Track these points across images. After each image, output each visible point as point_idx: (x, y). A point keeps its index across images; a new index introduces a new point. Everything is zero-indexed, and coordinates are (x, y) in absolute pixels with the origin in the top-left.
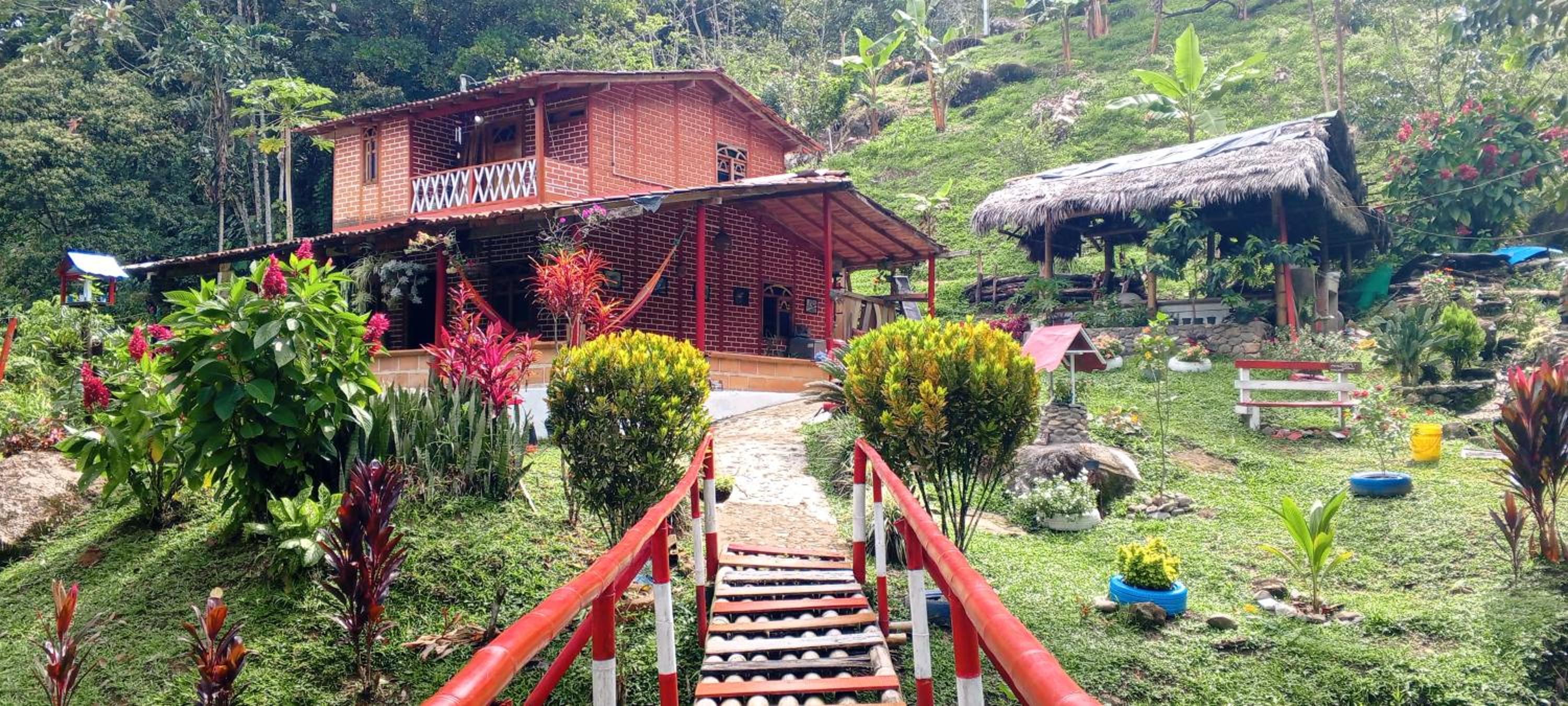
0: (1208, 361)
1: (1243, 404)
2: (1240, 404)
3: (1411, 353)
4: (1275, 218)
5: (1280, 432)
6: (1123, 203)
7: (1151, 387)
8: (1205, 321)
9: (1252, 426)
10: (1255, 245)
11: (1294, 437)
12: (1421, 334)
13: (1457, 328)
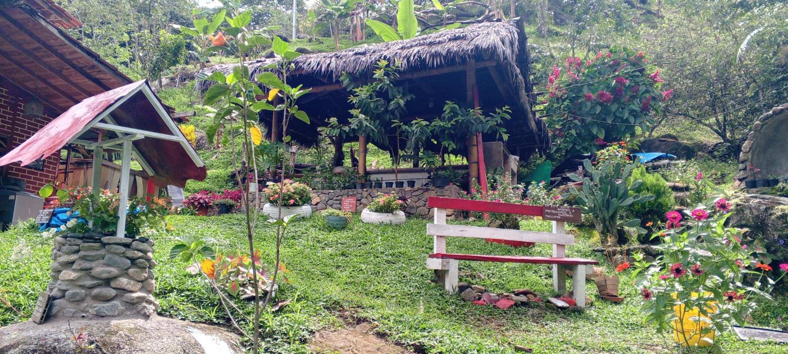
0: (402, 214)
1: (437, 256)
2: (432, 256)
3: (611, 212)
4: (469, 93)
5: (485, 297)
6: (333, 65)
7: (332, 237)
8: (405, 185)
9: (448, 287)
10: (452, 110)
11: (504, 304)
12: (621, 192)
13: (648, 189)
